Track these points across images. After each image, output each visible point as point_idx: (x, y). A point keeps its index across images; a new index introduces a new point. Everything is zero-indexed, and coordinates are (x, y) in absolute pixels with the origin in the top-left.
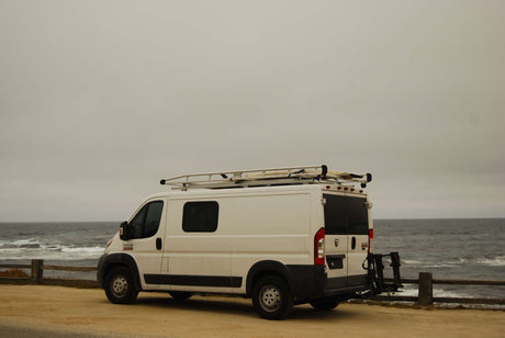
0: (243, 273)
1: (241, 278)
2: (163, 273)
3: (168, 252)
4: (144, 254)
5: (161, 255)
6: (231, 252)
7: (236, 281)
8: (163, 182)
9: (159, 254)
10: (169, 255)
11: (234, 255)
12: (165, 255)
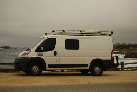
0: (89, 63)
1: (88, 64)
2: (57, 64)
3: (59, 56)
4: (48, 57)
5: (56, 57)
6: (84, 56)
7: (86, 65)
8: (54, 31)
9: (55, 57)
10: (60, 57)
11: (85, 57)
12: (58, 57)
